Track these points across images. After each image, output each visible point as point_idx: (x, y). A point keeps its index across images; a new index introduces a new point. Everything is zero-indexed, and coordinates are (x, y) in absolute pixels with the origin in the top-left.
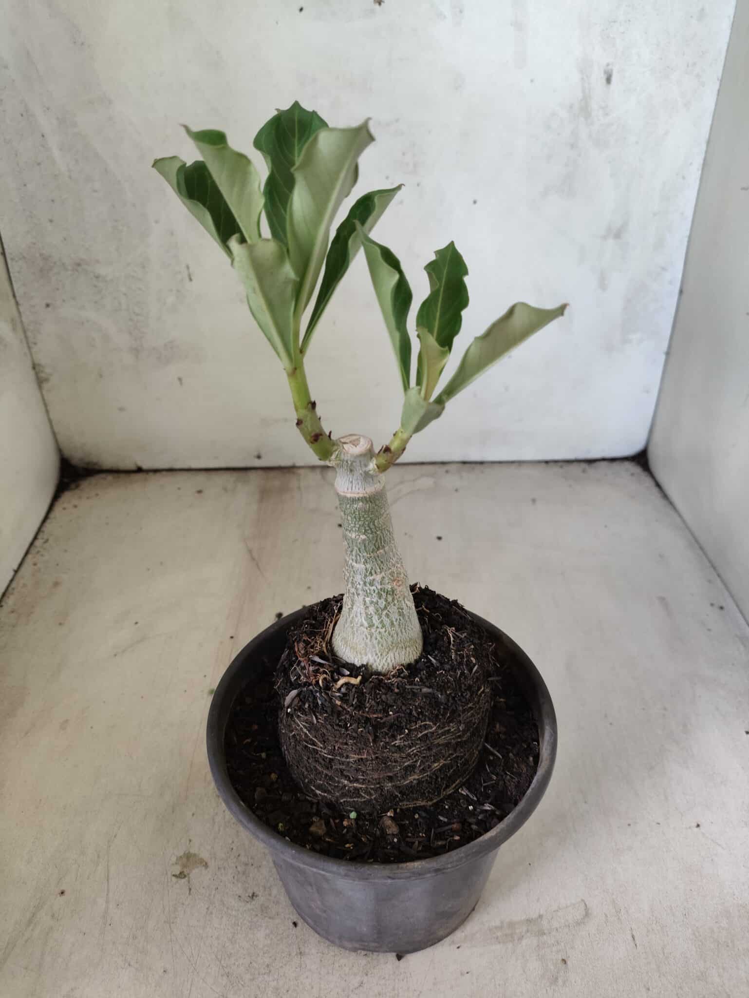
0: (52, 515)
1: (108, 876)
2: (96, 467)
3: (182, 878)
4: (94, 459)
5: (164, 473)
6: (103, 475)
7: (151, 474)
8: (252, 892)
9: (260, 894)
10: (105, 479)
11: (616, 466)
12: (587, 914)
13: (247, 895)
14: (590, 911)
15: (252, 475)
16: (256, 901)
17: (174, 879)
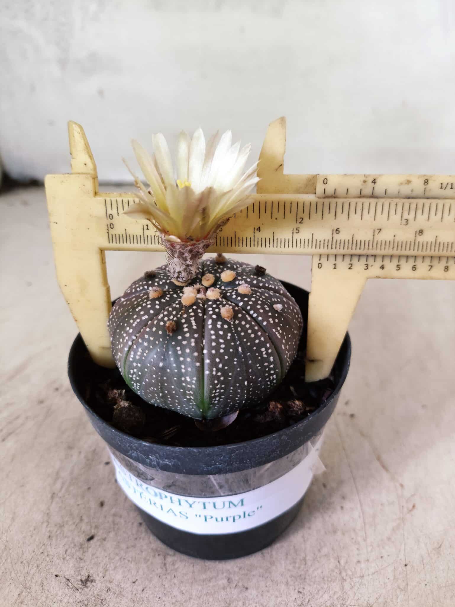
8: (87, 574)
9: (97, 579)
13: (79, 578)
16: (89, 589)
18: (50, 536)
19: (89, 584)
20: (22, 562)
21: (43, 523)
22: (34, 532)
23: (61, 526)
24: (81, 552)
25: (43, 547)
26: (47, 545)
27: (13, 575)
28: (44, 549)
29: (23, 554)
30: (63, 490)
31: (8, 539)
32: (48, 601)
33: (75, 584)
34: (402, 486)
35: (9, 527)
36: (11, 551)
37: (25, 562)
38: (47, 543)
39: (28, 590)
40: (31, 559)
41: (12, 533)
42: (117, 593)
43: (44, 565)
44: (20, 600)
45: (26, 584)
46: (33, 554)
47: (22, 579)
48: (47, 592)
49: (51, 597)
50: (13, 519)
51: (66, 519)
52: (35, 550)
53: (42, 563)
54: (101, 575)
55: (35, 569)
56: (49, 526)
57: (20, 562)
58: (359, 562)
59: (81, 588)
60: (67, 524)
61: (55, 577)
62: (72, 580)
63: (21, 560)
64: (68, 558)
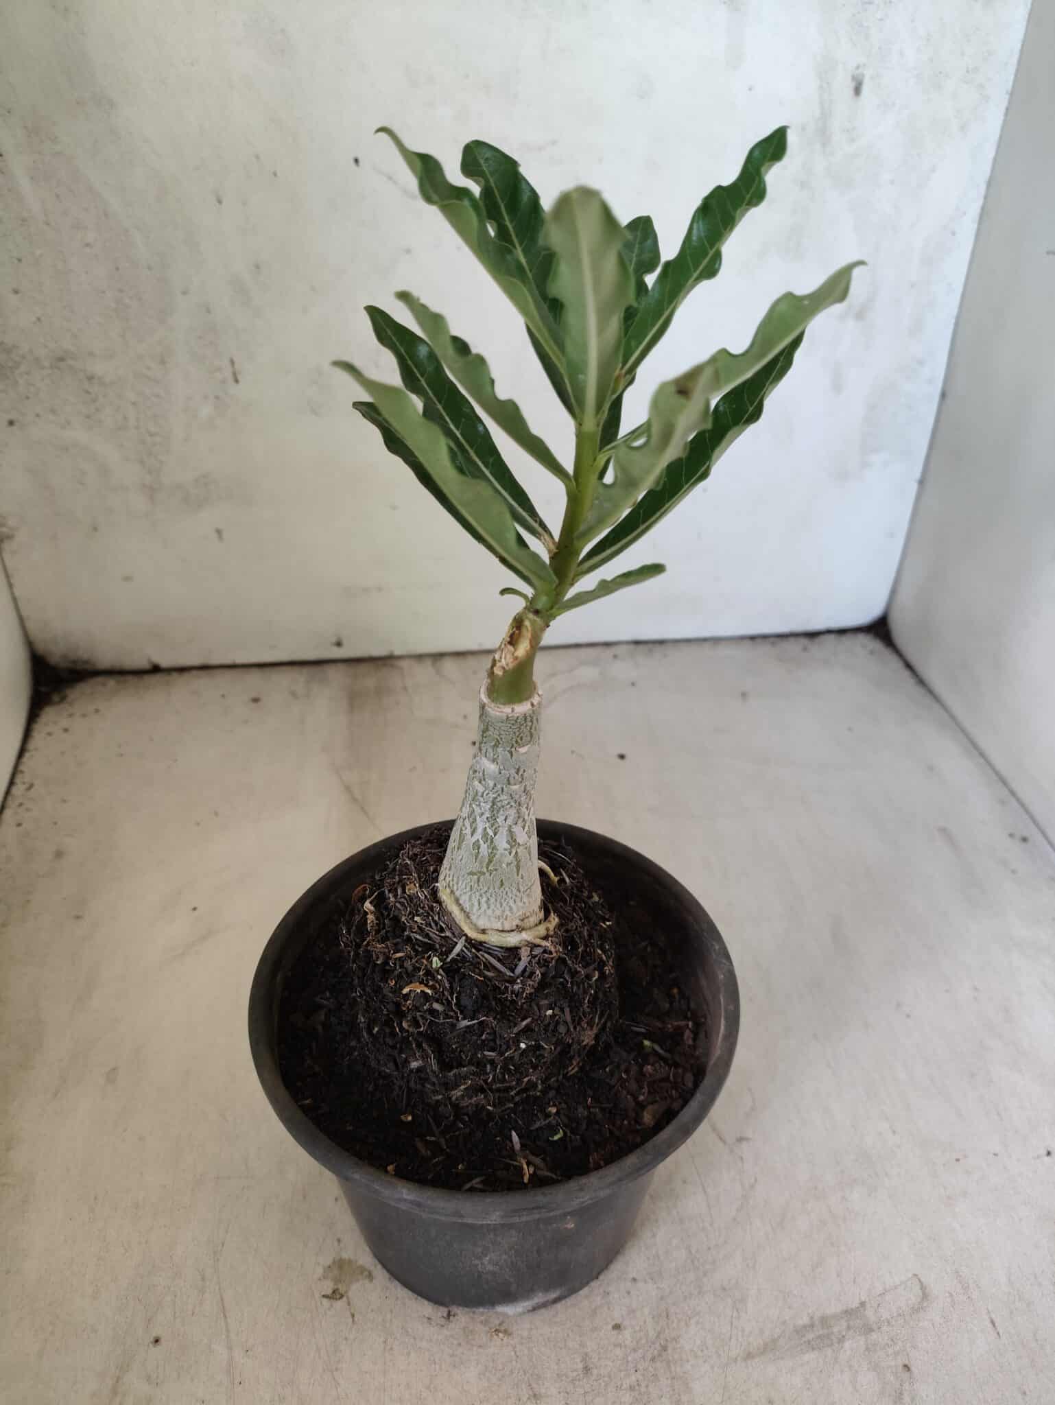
0: (31, 745)
1: (223, 1307)
2: (88, 667)
3: (336, 1299)
4: (83, 654)
5: (194, 672)
6: (100, 679)
7: (175, 675)
10: (104, 685)
11: (847, 640)
12: (925, 1296)
13: (439, 1315)
14: (927, 1291)
15: (332, 672)
16: (454, 1323)
17: (325, 1301)
19: (451, 1318)
34: (742, 1158)
44: (389, 1347)
45: (387, 1330)
47: (380, 1326)
58: (709, 1249)
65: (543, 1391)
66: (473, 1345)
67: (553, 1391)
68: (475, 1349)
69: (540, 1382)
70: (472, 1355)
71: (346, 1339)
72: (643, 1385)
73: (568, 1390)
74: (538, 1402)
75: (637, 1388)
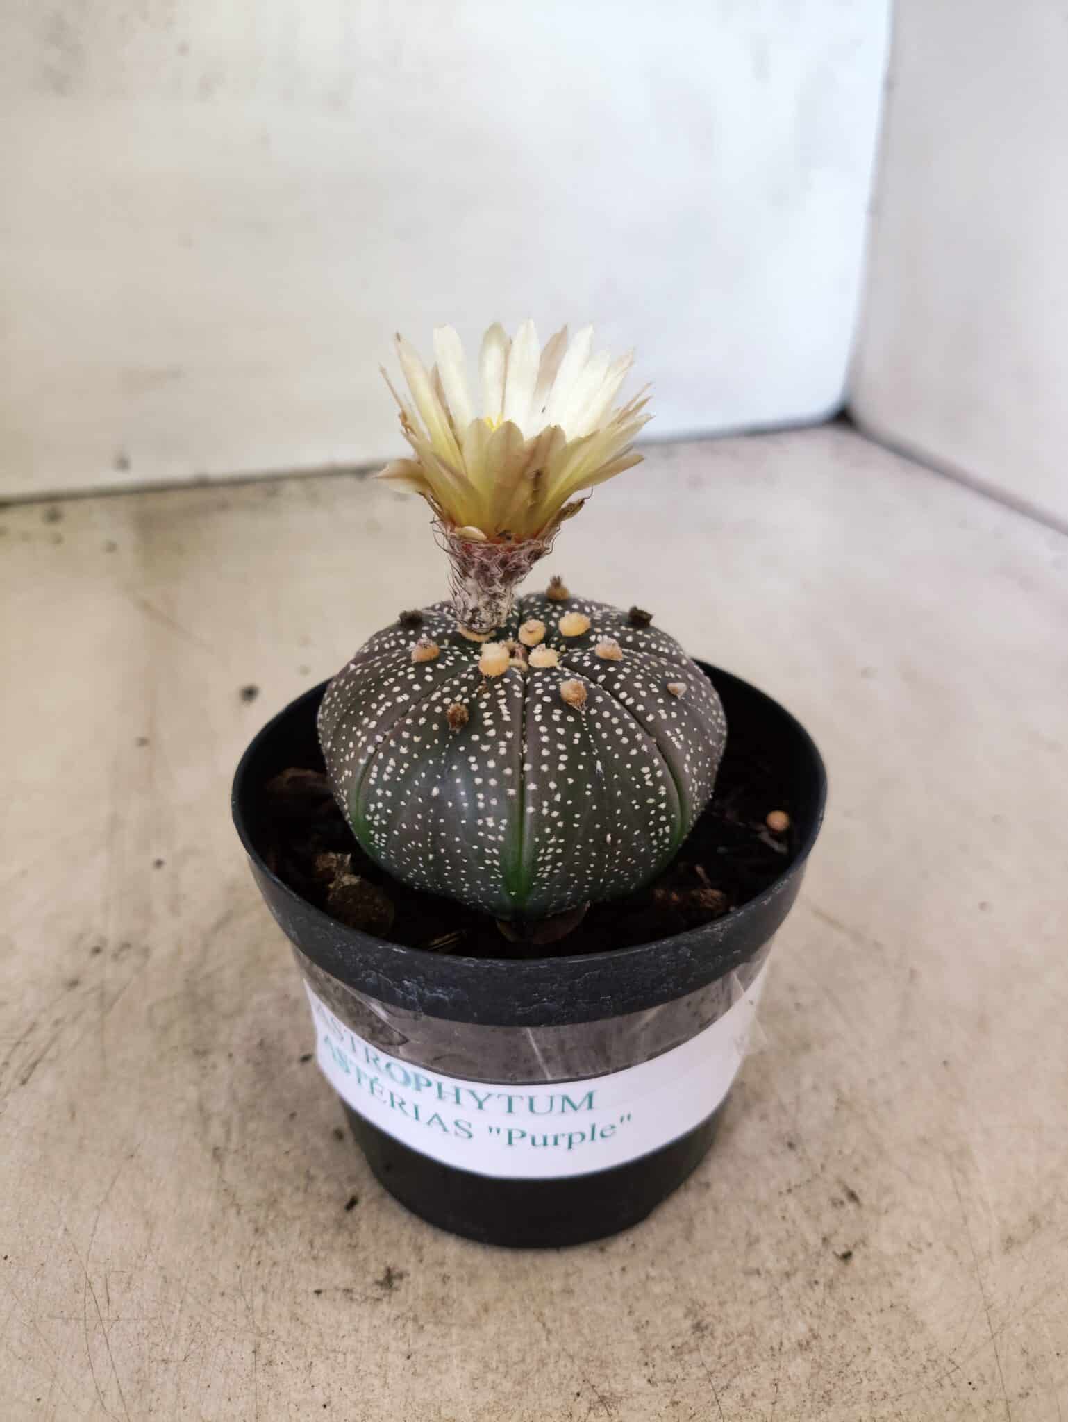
8: (382, 1268)
9: (410, 1268)
13: (369, 1279)
16: (403, 1290)
18: (257, 1230)
19: (396, 1283)
20: (223, 1294)
21: (224, 1211)
22: (215, 1233)
23: (273, 1203)
24: (346, 1234)
25: (255, 1253)
26: (260, 1247)
27: (218, 1323)
28: (259, 1256)
29: (214, 1278)
30: (235, 1137)
31: (160, 1264)
32: (327, 1340)
33: (369, 1292)
35: (149, 1242)
36: (184, 1283)
37: (228, 1291)
38: (258, 1244)
39: (270, 1336)
40: (240, 1282)
41: (162, 1250)
42: (466, 1277)
43: (276, 1282)
44: (264, 1361)
45: (258, 1328)
46: (239, 1272)
47: (242, 1322)
48: (315, 1326)
49: (330, 1331)
50: (149, 1225)
51: (275, 1186)
52: (240, 1264)
53: (270, 1281)
54: (413, 1259)
55: (262, 1294)
56: (242, 1211)
57: (218, 1298)
59: (385, 1295)
60: (282, 1195)
61: (315, 1295)
62: (358, 1289)
63: (218, 1291)
64: (322, 1254)
65: (619, 1387)
66: (452, 1325)
67: (638, 1382)
68: (454, 1331)
69: (608, 1372)
70: (452, 1345)
71: (165, 1361)
72: (825, 1333)
73: (672, 1376)
74: (612, 1411)
75: (814, 1343)
